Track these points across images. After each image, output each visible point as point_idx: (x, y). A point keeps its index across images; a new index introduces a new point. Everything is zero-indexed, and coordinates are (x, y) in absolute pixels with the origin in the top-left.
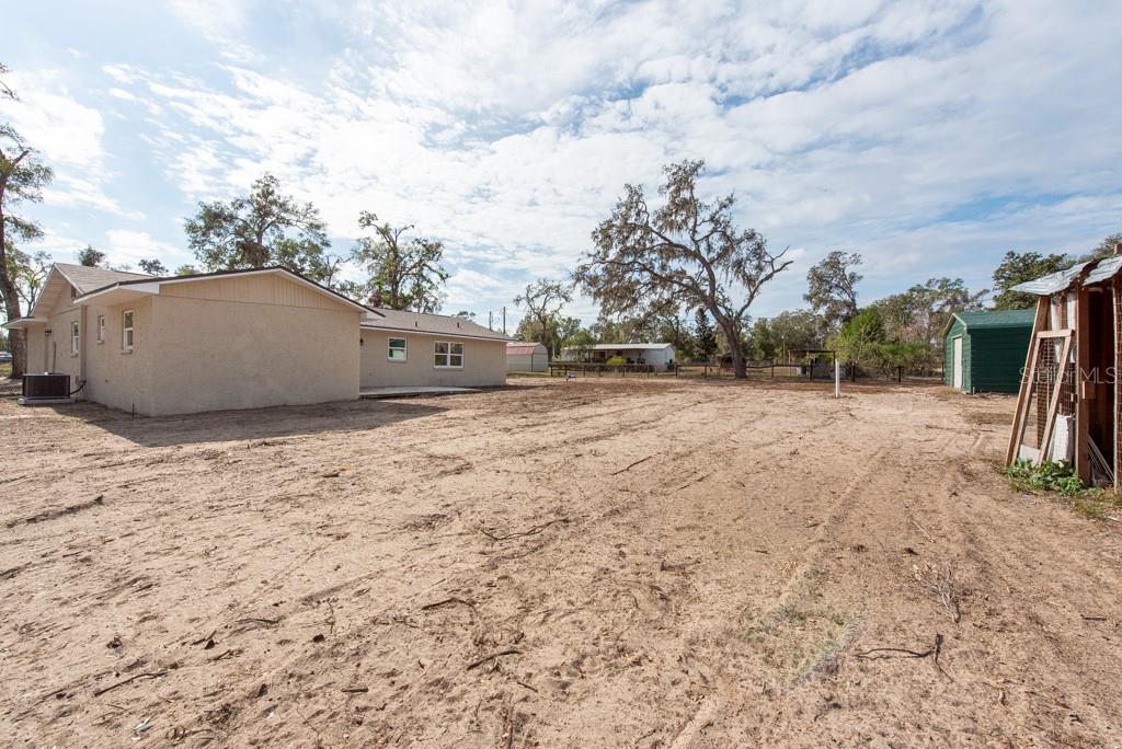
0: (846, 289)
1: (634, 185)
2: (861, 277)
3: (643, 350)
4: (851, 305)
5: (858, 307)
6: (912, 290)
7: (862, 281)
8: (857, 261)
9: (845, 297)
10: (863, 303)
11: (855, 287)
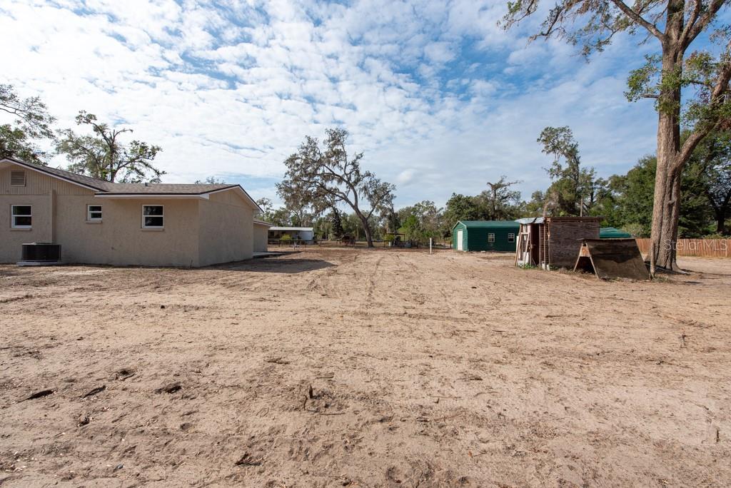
0: (389, 202)
1: (312, 137)
2: (395, 197)
3: (299, 231)
4: (391, 210)
5: (395, 212)
6: (416, 205)
7: (396, 199)
8: (394, 189)
9: (389, 206)
10: (396, 210)
11: (393, 201)
